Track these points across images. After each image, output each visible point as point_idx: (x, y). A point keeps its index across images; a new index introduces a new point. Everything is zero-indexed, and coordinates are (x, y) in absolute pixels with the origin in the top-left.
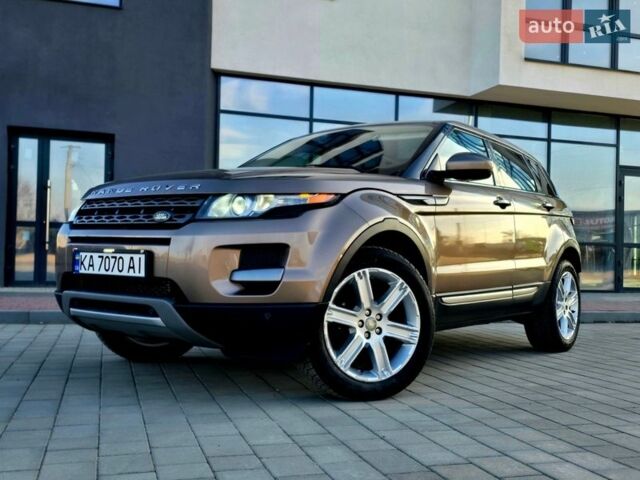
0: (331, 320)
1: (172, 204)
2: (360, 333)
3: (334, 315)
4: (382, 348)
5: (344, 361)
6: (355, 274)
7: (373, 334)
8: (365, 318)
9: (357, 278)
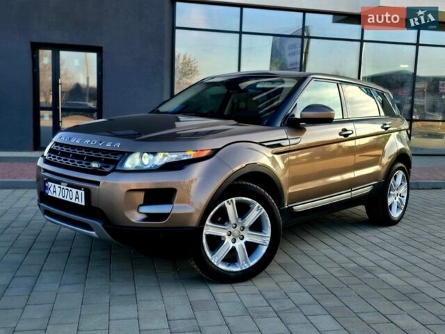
0: (208, 233)
1: (103, 156)
2: (228, 240)
3: (210, 229)
4: (243, 249)
5: (216, 259)
6: (225, 202)
7: (238, 240)
8: (232, 230)
9: (227, 205)
